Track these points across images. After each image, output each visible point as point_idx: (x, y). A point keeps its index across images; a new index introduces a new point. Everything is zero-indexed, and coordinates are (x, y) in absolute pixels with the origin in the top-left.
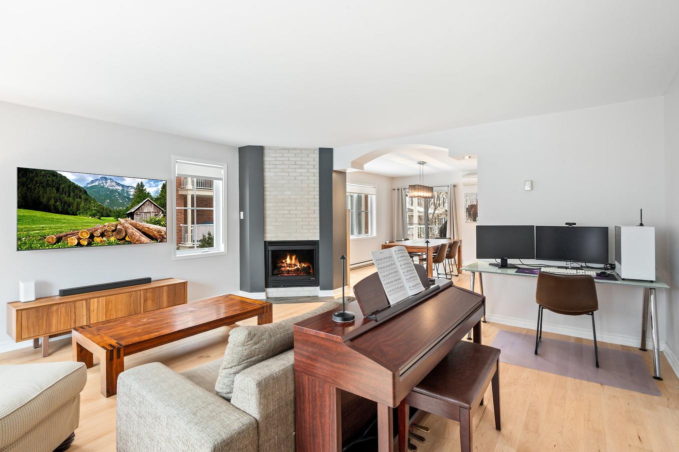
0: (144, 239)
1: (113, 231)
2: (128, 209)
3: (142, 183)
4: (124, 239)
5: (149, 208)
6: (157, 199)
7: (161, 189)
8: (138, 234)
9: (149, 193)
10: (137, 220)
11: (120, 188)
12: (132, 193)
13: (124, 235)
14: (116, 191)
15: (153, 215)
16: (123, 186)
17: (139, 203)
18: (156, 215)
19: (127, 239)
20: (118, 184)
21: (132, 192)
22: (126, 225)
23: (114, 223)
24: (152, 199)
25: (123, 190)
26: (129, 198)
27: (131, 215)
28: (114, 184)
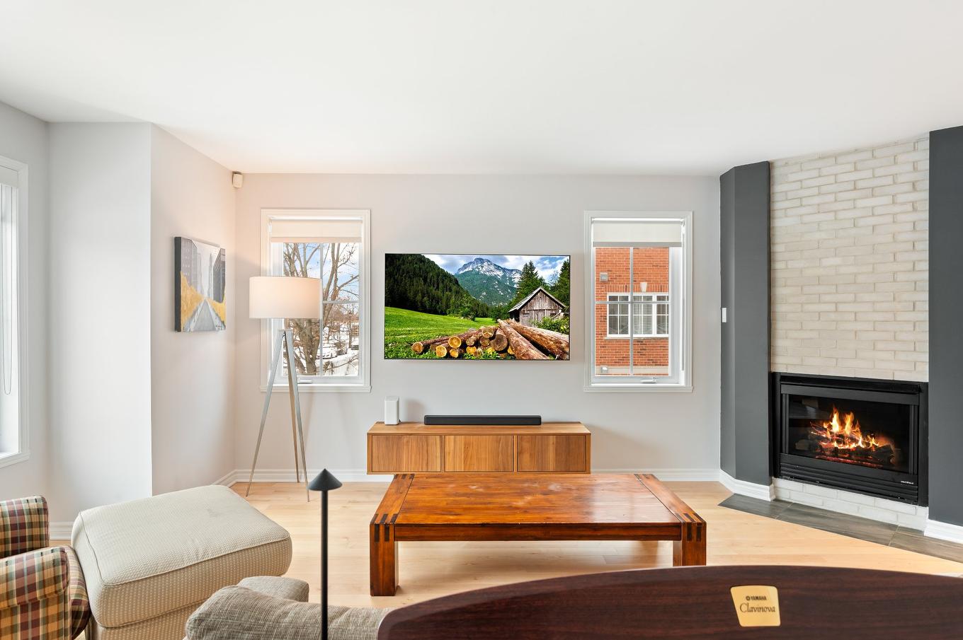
0: (534, 352)
1: (491, 339)
2: (511, 305)
3: (531, 264)
4: (505, 351)
5: (542, 304)
6: (554, 289)
7: (560, 272)
8: (525, 344)
9: (541, 279)
10: (523, 322)
11: (500, 273)
12: (516, 280)
13: (505, 345)
14: (495, 278)
15: (547, 314)
16: (504, 270)
17: (527, 295)
18: (552, 315)
19: (510, 351)
20: (498, 268)
21: (517, 278)
22: (509, 330)
23: (493, 327)
24: (546, 288)
25: (504, 276)
26: (512, 288)
27: (516, 315)
28: (492, 267)
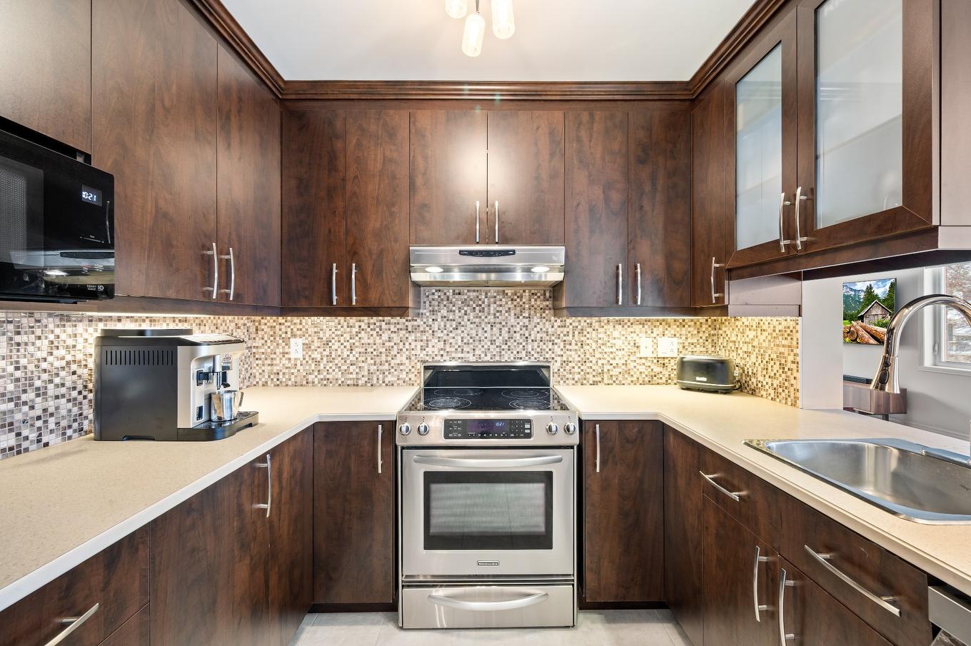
0: (872, 341)
1: (848, 332)
2: (859, 313)
3: (870, 285)
4: (856, 340)
5: (877, 311)
6: (884, 301)
7: (888, 289)
8: (867, 336)
9: (877, 295)
10: (866, 323)
11: (853, 293)
12: (862, 297)
13: (856, 336)
14: (850, 296)
15: (880, 317)
16: (855, 291)
17: (868, 306)
18: (883, 318)
19: (858, 340)
20: (852, 290)
21: (862, 295)
22: (858, 327)
23: (849, 325)
24: (879, 300)
25: (855, 295)
26: (860, 302)
27: (861, 318)
28: (848, 290)
